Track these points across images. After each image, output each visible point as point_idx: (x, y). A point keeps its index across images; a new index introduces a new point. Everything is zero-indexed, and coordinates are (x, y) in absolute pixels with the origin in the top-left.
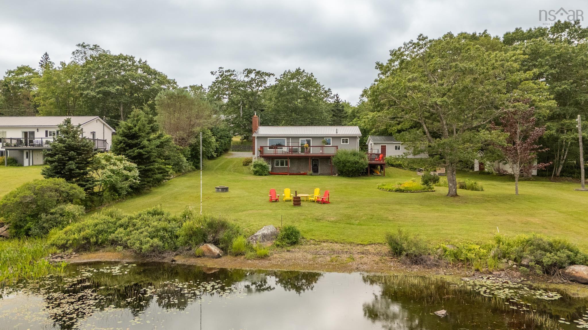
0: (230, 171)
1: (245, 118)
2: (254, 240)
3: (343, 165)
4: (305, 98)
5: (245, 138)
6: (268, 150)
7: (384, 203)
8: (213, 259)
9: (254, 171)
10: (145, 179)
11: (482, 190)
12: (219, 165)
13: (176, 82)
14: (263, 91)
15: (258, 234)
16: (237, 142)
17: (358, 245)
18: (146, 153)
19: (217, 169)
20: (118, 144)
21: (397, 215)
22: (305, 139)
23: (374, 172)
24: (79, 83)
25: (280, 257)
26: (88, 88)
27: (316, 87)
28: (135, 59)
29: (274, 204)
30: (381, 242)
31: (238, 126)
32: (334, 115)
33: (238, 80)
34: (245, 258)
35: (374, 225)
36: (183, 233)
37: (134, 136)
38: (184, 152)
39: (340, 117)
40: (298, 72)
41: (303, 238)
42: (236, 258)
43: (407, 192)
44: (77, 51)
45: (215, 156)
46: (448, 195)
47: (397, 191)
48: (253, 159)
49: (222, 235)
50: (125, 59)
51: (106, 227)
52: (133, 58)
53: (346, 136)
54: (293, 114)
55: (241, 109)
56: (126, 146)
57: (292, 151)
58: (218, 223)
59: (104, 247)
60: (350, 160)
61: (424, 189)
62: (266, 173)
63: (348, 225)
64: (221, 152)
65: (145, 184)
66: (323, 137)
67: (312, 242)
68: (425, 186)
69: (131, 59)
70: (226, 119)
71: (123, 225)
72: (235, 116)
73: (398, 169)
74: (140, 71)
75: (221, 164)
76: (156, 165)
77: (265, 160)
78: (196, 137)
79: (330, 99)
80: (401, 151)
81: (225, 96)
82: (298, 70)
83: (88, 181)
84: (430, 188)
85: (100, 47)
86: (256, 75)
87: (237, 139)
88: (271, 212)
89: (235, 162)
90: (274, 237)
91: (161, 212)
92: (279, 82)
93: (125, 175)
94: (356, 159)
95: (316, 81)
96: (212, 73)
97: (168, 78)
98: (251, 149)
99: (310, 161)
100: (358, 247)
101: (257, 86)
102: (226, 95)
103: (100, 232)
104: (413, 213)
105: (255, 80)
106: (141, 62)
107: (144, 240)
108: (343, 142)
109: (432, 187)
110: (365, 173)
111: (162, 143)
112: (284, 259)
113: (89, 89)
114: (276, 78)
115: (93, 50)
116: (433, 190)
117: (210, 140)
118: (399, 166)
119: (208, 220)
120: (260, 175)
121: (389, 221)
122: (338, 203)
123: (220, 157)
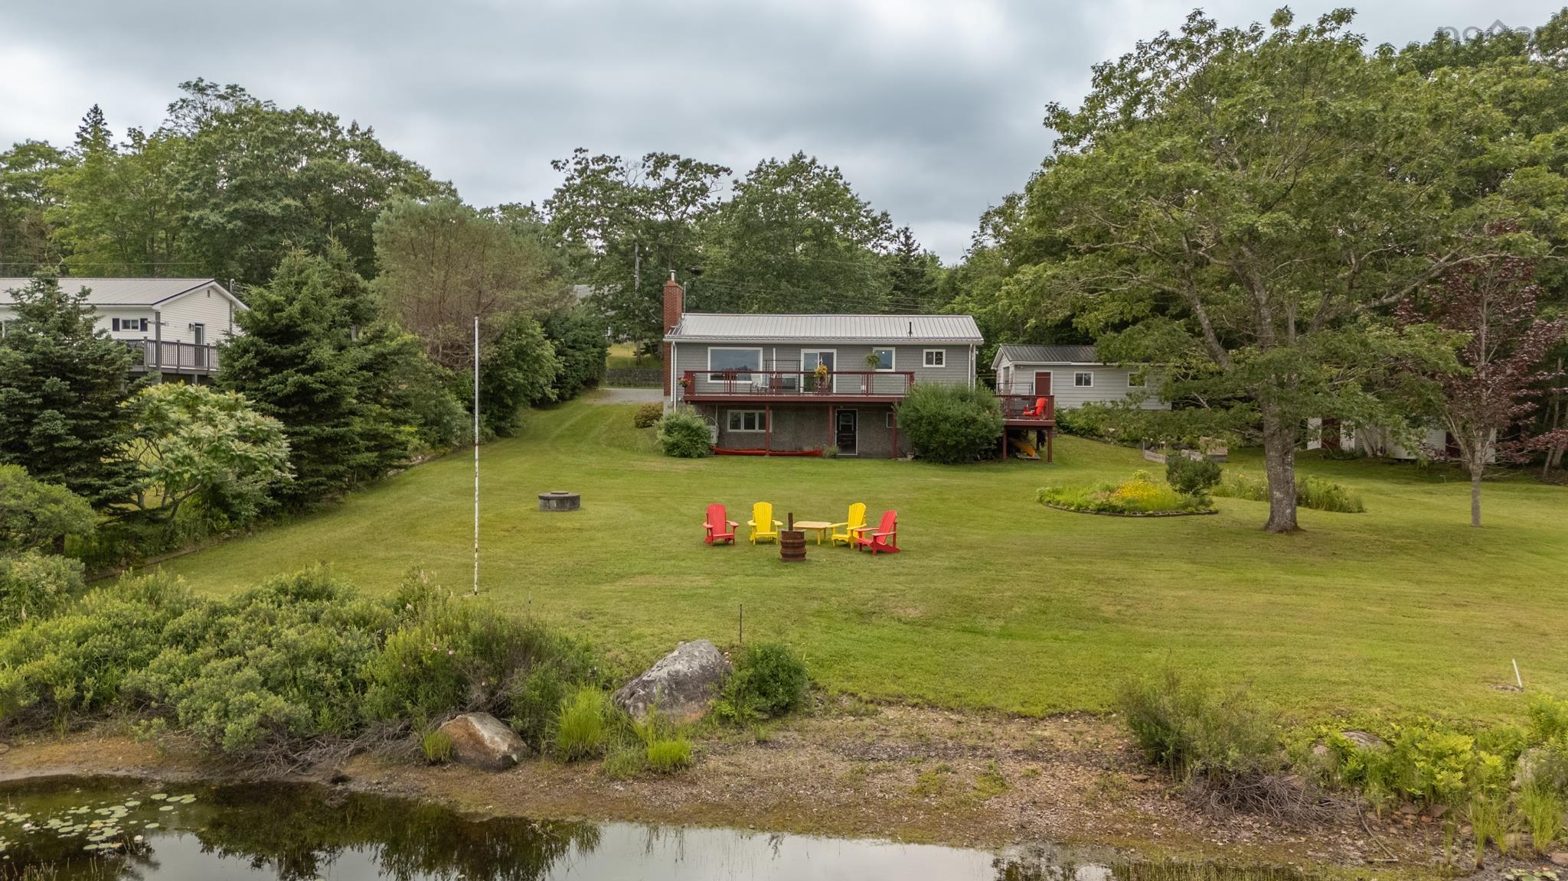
0: (598, 443)
1: (648, 294)
2: (638, 699)
3: (930, 428)
4: (817, 237)
5: (648, 349)
6: (709, 381)
7: (1072, 555)
8: (485, 775)
9: (665, 443)
10: (321, 467)
11: (1361, 510)
12: (567, 424)
13: (455, 191)
14: (699, 217)
15: (653, 674)
16: (624, 361)
17: (1011, 717)
18: (323, 387)
19: (560, 437)
20: (236, 356)
21: (1129, 602)
22: (818, 351)
23: (1019, 450)
24: (179, 187)
25: (731, 769)
26: (201, 203)
27: (848, 210)
28: (339, 124)
29: (721, 553)
30: (1092, 706)
31: (628, 315)
32: (896, 288)
33: (628, 186)
34: (603, 773)
35: (1056, 638)
36: (383, 673)
37: (288, 334)
38: (457, 386)
39: (915, 291)
40: (799, 166)
41: (815, 687)
42: (568, 773)
43: (1134, 516)
44: (184, 101)
45: (554, 397)
46: (1267, 527)
47: (1101, 510)
48: (665, 408)
49: (521, 685)
50: (311, 121)
51: (119, 643)
52: (335, 119)
53: (938, 342)
54: (784, 284)
55: (637, 267)
56: (262, 364)
57: (777, 385)
58: (511, 637)
59: (107, 716)
60: (950, 413)
61: (1186, 506)
62: (702, 449)
63: (967, 638)
64: (574, 388)
65: (319, 484)
66: (870, 347)
67: (847, 702)
68: (1189, 495)
69: (326, 123)
70: (594, 295)
71: (183, 636)
72: (619, 287)
73: (1085, 441)
74: (353, 157)
75: (572, 421)
76: (358, 425)
77: (698, 412)
78: (496, 342)
79: (885, 243)
80: (1092, 389)
81: (591, 232)
82: (797, 160)
83: (110, 475)
84: (1202, 503)
85: (248, 92)
86: (679, 173)
87: (623, 352)
88: (708, 583)
89: (614, 417)
90: (711, 686)
91: (324, 589)
92: (745, 193)
93: (239, 456)
94: (969, 410)
95: (847, 190)
96: (555, 164)
97: (433, 178)
98: (660, 379)
99: (832, 416)
100: (1013, 728)
101: (681, 203)
102: (596, 227)
103: (95, 663)
104: (1183, 593)
105: (675, 185)
106: (357, 132)
107: (235, 700)
108: (929, 362)
109: (1207, 499)
110: (994, 451)
111: (383, 355)
112: (745, 781)
113: (204, 207)
114: (736, 182)
115: (227, 98)
116: (1212, 508)
117: (539, 351)
118: (1089, 433)
119: (475, 626)
120: (683, 455)
121: (1106, 621)
122: (925, 551)
123: (570, 402)
